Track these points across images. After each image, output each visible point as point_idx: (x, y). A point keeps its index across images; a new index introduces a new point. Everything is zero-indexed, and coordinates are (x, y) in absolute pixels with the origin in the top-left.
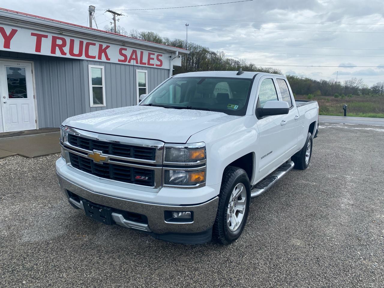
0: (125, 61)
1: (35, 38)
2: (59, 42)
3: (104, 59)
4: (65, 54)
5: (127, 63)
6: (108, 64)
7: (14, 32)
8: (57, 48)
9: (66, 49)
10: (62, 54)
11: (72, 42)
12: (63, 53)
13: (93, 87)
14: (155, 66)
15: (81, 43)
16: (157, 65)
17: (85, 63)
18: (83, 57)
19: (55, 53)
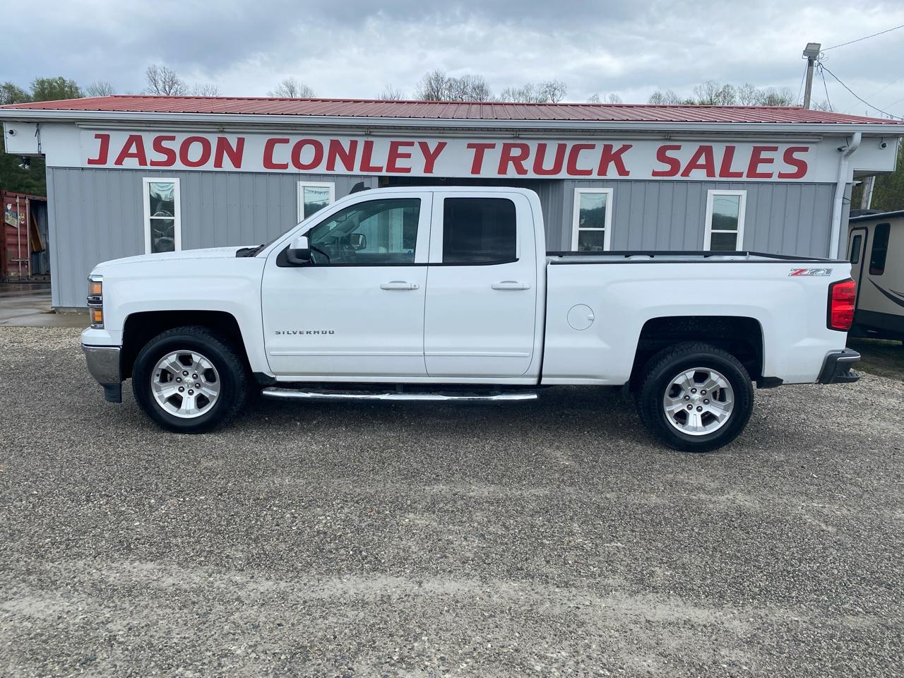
0: (674, 171)
1: (473, 151)
2: (516, 152)
3: (612, 172)
4: (525, 172)
5: (678, 177)
6: (624, 182)
7: (441, 146)
8: (511, 164)
9: (528, 164)
10: (519, 173)
11: (542, 150)
12: (520, 170)
13: (580, 231)
14: (775, 179)
15: (561, 149)
16: (781, 175)
17: (566, 186)
18: (563, 174)
19: (505, 173)
